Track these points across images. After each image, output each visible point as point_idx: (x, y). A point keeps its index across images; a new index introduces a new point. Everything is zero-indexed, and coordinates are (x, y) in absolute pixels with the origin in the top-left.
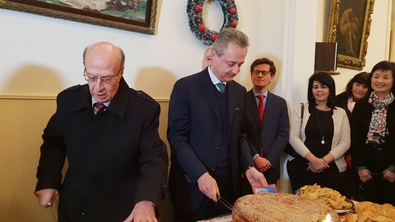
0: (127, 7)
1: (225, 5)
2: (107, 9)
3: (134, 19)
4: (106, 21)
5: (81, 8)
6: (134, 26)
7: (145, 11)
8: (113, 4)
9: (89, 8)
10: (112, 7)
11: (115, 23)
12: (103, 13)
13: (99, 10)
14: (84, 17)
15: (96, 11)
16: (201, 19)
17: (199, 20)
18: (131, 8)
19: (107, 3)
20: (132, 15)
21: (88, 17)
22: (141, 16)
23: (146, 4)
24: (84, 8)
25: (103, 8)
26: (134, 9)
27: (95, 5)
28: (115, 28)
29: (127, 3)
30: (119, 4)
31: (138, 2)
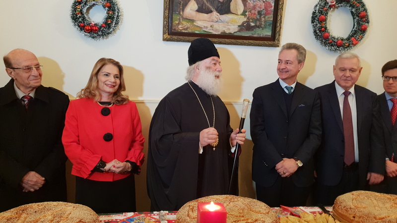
0: (256, 26)
1: (353, 10)
2: (239, 31)
3: (261, 36)
4: (238, 40)
5: (219, 33)
6: (261, 42)
7: (271, 28)
8: (244, 26)
9: (225, 33)
10: (243, 29)
11: (245, 41)
12: (236, 34)
13: (232, 33)
14: (221, 40)
15: (231, 33)
16: (326, 28)
17: (323, 29)
18: (259, 27)
19: (239, 26)
20: (259, 32)
21: (223, 40)
22: (268, 33)
23: (271, 22)
24: (222, 33)
25: (236, 31)
26: (261, 27)
27: (229, 29)
28: (245, 45)
29: (256, 23)
30: (249, 25)
31: (265, 21)
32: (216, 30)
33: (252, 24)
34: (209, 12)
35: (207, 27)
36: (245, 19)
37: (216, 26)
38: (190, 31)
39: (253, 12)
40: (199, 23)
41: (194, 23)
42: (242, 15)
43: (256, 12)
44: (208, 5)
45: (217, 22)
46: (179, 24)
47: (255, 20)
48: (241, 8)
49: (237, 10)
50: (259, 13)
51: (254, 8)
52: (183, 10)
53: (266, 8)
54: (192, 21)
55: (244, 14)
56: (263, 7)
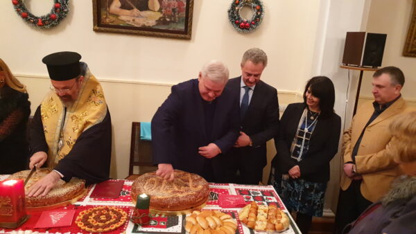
0: (171, 21)
2: (157, 25)
3: (176, 29)
7: (184, 23)
8: (161, 21)
10: (160, 23)
11: (162, 34)
12: (154, 27)
15: (150, 26)
20: (174, 27)
22: (182, 27)
23: (184, 18)
24: (142, 26)
25: (154, 25)
26: (176, 22)
27: (148, 23)
29: (171, 19)
30: (165, 20)
31: (179, 18)
32: (137, 24)
33: (168, 20)
34: (130, 8)
35: (129, 21)
36: (162, 16)
37: (137, 20)
38: (115, 24)
39: (168, 9)
40: (123, 18)
41: (119, 18)
42: (159, 11)
43: (171, 10)
44: (129, 3)
45: (137, 17)
46: (106, 18)
47: (170, 17)
48: (157, 6)
49: (154, 8)
50: (173, 10)
51: (169, 5)
52: (109, 7)
53: (179, 6)
54: (117, 16)
55: (160, 11)
56: (176, 5)
